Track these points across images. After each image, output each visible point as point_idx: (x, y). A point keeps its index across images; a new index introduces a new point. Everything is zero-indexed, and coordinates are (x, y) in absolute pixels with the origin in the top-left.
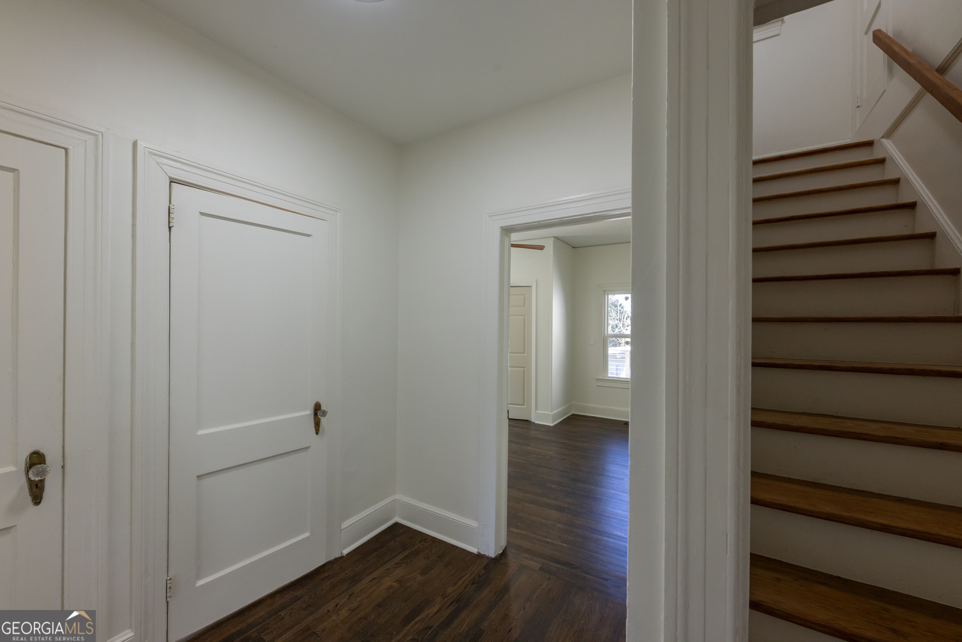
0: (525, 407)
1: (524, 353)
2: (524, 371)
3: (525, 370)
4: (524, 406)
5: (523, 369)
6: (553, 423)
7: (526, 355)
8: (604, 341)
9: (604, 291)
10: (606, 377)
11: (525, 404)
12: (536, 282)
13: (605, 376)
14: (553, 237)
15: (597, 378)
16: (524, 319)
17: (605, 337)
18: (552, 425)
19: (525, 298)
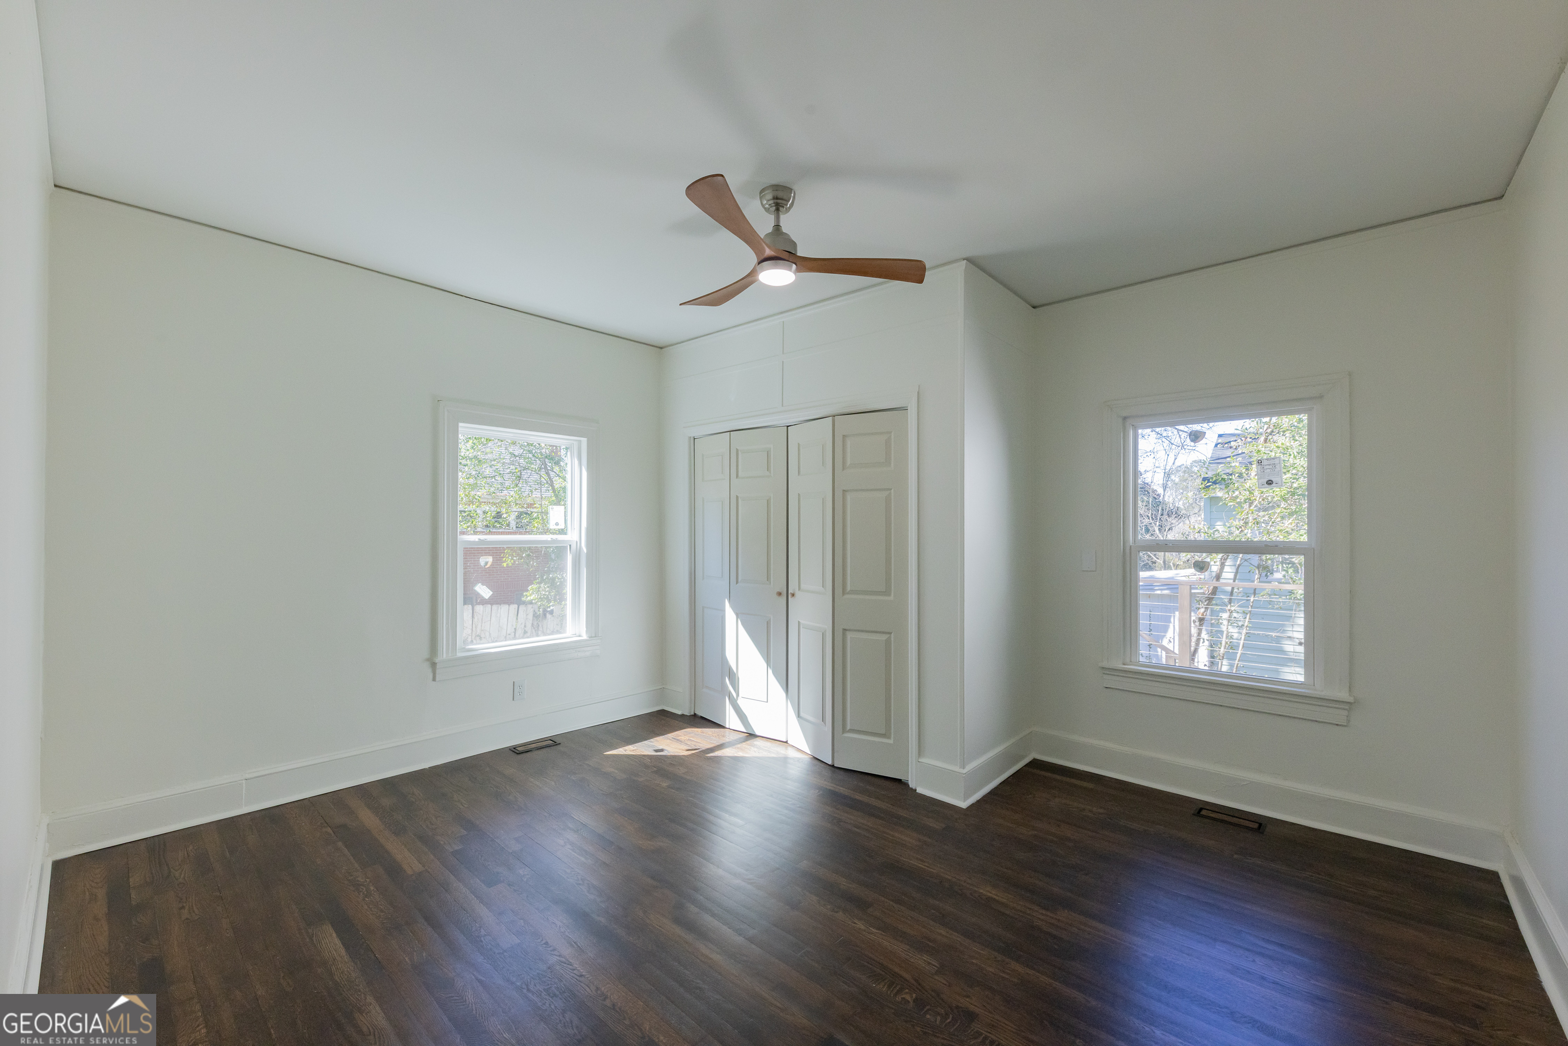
0: (891, 741)
1: (887, 592)
2: (888, 642)
3: (889, 638)
4: (889, 738)
5: (885, 637)
6: (965, 799)
7: (892, 598)
8: (1124, 563)
9: (1125, 418)
10: (1131, 663)
11: (892, 736)
12: (918, 393)
13: (1128, 660)
14: (964, 259)
15: (1105, 664)
16: (888, 500)
17: (1128, 551)
18: (964, 805)
19: (888, 443)
